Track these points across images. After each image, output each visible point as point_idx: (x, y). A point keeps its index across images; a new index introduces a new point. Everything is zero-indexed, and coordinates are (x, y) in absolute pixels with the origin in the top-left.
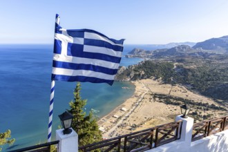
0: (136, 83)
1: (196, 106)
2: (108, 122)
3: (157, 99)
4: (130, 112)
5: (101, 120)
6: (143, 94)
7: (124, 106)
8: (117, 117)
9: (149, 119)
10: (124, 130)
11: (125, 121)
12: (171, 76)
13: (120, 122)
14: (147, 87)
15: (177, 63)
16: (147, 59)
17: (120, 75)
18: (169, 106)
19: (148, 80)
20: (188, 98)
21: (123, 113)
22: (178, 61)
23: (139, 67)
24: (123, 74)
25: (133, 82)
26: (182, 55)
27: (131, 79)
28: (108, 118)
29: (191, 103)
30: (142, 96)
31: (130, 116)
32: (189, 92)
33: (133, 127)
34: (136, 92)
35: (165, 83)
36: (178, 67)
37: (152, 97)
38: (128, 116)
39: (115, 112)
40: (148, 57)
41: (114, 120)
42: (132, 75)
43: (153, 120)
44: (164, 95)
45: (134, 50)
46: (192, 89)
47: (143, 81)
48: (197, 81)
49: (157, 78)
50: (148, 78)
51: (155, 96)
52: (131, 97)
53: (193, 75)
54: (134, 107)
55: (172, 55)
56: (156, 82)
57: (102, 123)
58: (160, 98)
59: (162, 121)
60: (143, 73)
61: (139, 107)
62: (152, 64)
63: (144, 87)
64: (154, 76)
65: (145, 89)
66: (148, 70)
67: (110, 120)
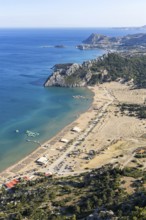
0: (95, 88)
2: (53, 150)
3: (126, 112)
4: (86, 133)
5: (42, 147)
6: (106, 106)
7: (76, 124)
8: (67, 141)
9: (114, 142)
10: (76, 159)
11: (79, 147)
13: (71, 148)
14: (112, 94)
16: (112, 51)
17: (70, 77)
18: (144, 121)
19: (112, 83)
21: (75, 135)
23: (100, 64)
24: (74, 75)
25: (90, 87)
27: (88, 83)
28: (52, 143)
30: (104, 109)
31: (86, 139)
33: (90, 154)
34: (95, 103)
35: (139, 87)
37: (118, 109)
38: (83, 140)
39: (63, 135)
40: (113, 47)
41: (61, 146)
42: (89, 76)
43: (119, 143)
44: (137, 105)
45: (92, 37)
47: (106, 85)
49: (127, 80)
50: (113, 80)
51: (123, 107)
52: (87, 111)
54: (91, 126)
56: (125, 86)
57: (43, 151)
58: (131, 110)
59: (133, 143)
60: (105, 73)
61: (99, 124)
62: (119, 59)
63: (107, 94)
64: (122, 77)
65: (109, 97)
66: (113, 68)
67: (55, 146)
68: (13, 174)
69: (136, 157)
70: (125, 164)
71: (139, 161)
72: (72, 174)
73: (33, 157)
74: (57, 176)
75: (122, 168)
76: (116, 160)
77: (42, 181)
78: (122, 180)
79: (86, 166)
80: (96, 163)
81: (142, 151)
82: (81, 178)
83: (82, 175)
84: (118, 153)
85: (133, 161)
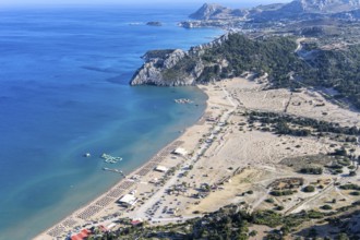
0: (209, 88)
1: (343, 137)
2: (143, 183)
3: (257, 124)
4: (194, 158)
5: (127, 179)
6: (226, 114)
7: (180, 143)
8: (165, 169)
9: (239, 171)
10: (180, 198)
11: (184, 179)
12: (290, 69)
13: (173, 181)
14: (234, 96)
15: (303, 39)
16: (235, 30)
17: (169, 71)
18: (284, 138)
19: (235, 80)
20: (326, 119)
21: (178, 160)
22: (307, 33)
23: (216, 51)
24: (176, 68)
25: (200, 86)
26: (317, 19)
27: (198, 80)
28: (143, 173)
29: (332, 130)
30: (222, 120)
31: (196, 166)
32: (329, 105)
33: (201, 190)
34: (208, 110)
35: (277, 87)
36: (306, 47)
37: (245, 120)
38: (190, 168)
39: (160, 160)
40: (236, 25)
41: (157, 177)
42: (199, 69)
43: (247, 172)
44: (273, 114)
45: (204, 8)
46: (336, 97)
47: (226, 82)
48: (348, 78)
49: (257, 76)
50: (237, 75)
51: (252, 117)
52: (196, 123)
53: (339, 66)
54: (203, 146)
55: (294, 18)
56: (255, 85)
57: (128, 185)
58: (264, 121)
59: (268, 173)
60: (225, 64)
61: (215, 144)
62: (246, 42)
63: (227, 96)
64: (251, 70)
65: (230, 101)
66: (236, 56)
67: (147, 178)
68: (81, 222)
69: (273, 194)
70: (255, 205)
71: (277, 201)
72: (174, 220)
73: (113, 194)
74: (151, 225)
75: (250, 211)
76: (241, 199)
77: (126, 232)
78: (251, 229)
79: (195, 208)
80: (210, 203)
81: (282, 185)
82: (188, 228)
83: (188, 222)
84: (244, 187)
85: (268, 201)
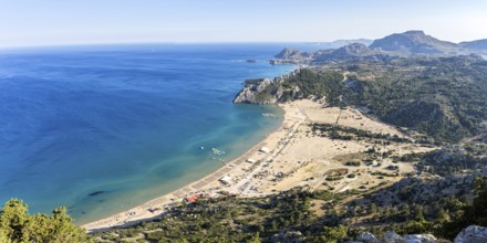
0: (286, 106)
1: (374, 140)
2: (238, 170)
3: (318, 132)
4: (274, 154)
5: (227, 166)
6: (297, 125)
7: (265, 144)
8: (254, 161)
9: (305, 164)
10: (263, 181)
11: (266, 169)
12: (340, 93)
13: (258, 169)
14: (303, 112)
15: (348, 73)
16: (304, 66)
17: (260, 94)
18: (336, 142)
19: (304, 101)
20: (363, 128)
21: (263, 155)
22: (350, 69)
23: (291, 80)
24: (265, 91)
25: (280, 105)
26: (356, 60)
27: (279, 100)
28: (238, 163)
29: (367, 136)
30: (295, 129)
31: (275, 160)
32: (364, 118)
33: (278, 176)
34: (285, 121)
35: (331, 106)
36: (350, 78)
37: (310, 129)
38: (271, 161)
39: (251, 154)
40: (305, 63)
41: (247, 166)
42: (280, 92)
43: (310, 165)
45: (284, 51)
46: (369, 113)
48: (376, 100)
49: (319, 98)
50: (305, 97)
51: (315, 127)
53: (370, 91)
54: (281, 147)
55: (341, 58)
56: (317, 104)
57: (227, 170)
58: (323, 130)
59: (325, 165)
60: (297, 89)
61: (289, 145)
62: (311, 74)
63: (298, 112)
64: (314, 94)
65: (300, 116)
66: (305, 84)
67: (241, 166)
68: (194, 190)
69: (327, 179)
70: (315, 187)
71: (330, 184)
72: (258, 195)
73: (217, 175)
74: (241, 196)
75: (312, 191)
76: (306, 183)
77: (224, 199)
78: (312, 202)
79: (274, 188)
80: (284, 185)
81: (334, 173)
82: (267, 200)
83: (268, 196)
84: (308, 175)
85: (324, 184)
